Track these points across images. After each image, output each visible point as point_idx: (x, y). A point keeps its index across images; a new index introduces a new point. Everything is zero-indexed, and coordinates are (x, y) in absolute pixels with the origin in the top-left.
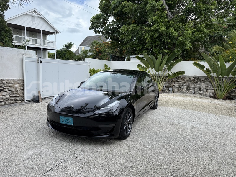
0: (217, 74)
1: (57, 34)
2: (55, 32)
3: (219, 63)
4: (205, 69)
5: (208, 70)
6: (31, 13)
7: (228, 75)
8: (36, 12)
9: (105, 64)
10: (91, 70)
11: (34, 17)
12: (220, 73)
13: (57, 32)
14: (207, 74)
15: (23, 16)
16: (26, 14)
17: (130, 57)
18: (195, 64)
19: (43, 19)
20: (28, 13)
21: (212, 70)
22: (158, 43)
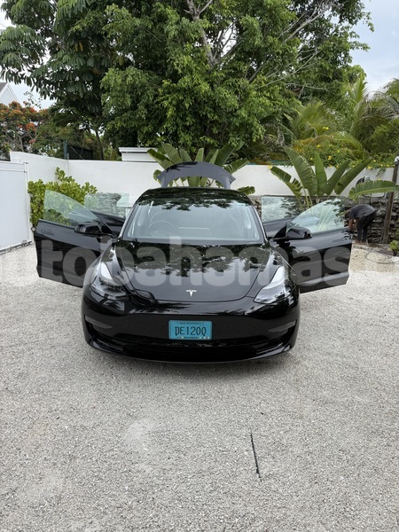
0: (309, 191)
3: (313, 168)
4: (291, 181)
5: (296, 182)
7: (329, 193)
9: (58, 169)
10: (31, 184)
12: (316, 190)
14: (294, 191)
17: (121, 149)
18: (276, 171)
21: (303, 184)
22: (190, 121)
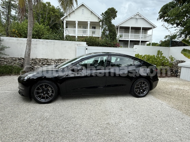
1: (155, 28)
2: (153, 27)
6: (134, 17)
8: (139, 15)
9: (159, 50)
11: (136, 19)
13: (154, 27)
15: (130, 19)
16: (132, 18)
19: (143, 19)
20: (132, 17)
